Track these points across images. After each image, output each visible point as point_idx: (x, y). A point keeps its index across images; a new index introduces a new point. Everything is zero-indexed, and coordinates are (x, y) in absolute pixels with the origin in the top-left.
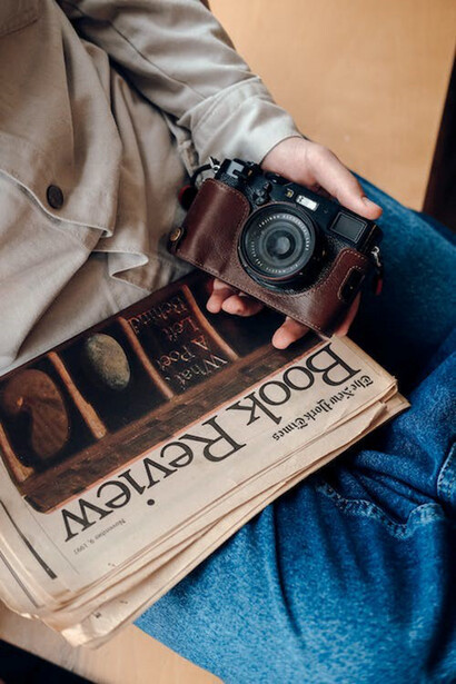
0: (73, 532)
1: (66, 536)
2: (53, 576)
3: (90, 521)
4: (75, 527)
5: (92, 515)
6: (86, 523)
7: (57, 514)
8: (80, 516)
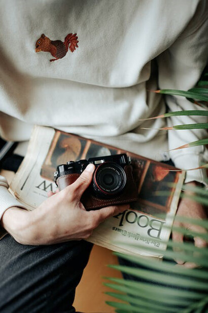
0: (40, 187)
1: (38, 186)
2: (22, 189)
3: (46, 190)
4: (42, 187)
5: (49, 189)
6: (45, 189)
7: (43, 180)
8: (46, 186)
